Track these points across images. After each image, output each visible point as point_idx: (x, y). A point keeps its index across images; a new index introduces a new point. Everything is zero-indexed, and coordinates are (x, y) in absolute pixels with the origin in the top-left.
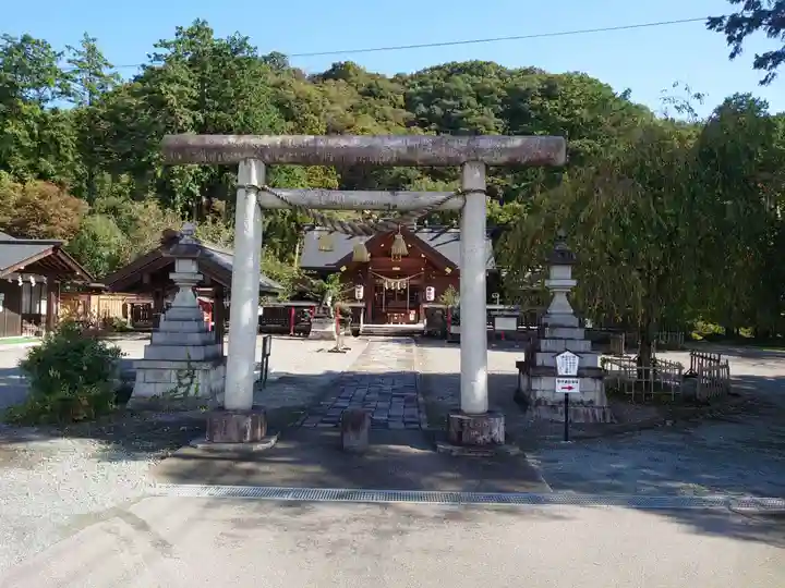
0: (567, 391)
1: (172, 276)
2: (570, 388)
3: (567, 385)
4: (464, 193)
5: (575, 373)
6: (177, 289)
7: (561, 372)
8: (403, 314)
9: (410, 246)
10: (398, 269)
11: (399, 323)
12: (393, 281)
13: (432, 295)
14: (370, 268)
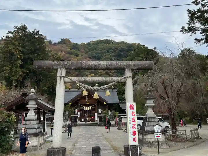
0: (158, 137)
1: (27, 106)
2: (159, 136)
3: (158, 135)
4: (126, 78)
5: (160, 132)
6: (29, 110)
7: (156, 131)
8: (90, 118)
9: (92, 95)
10: (88, 103)
11: (89, 121)
12: (87, 107)
13: (101, 111)
14: (79, 103)
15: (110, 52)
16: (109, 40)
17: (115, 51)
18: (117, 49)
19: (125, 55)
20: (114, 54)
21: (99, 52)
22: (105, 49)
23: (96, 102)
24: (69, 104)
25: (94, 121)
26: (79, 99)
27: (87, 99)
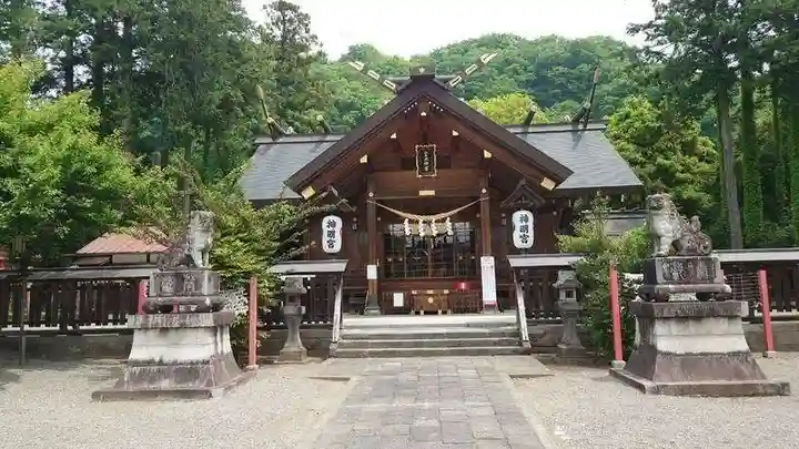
8: (446, 292)
9: (455, 134)
10: (432, 193)
11: (440, 312)
12: (421, 219)
13: (531, 233)
14: (371, 195)
15: (509, 71)
17: (525, 68)
23: (483, 182)
24: (299, 193)
25: (475, 311)
26: (364, 160)
27: (422, 166)
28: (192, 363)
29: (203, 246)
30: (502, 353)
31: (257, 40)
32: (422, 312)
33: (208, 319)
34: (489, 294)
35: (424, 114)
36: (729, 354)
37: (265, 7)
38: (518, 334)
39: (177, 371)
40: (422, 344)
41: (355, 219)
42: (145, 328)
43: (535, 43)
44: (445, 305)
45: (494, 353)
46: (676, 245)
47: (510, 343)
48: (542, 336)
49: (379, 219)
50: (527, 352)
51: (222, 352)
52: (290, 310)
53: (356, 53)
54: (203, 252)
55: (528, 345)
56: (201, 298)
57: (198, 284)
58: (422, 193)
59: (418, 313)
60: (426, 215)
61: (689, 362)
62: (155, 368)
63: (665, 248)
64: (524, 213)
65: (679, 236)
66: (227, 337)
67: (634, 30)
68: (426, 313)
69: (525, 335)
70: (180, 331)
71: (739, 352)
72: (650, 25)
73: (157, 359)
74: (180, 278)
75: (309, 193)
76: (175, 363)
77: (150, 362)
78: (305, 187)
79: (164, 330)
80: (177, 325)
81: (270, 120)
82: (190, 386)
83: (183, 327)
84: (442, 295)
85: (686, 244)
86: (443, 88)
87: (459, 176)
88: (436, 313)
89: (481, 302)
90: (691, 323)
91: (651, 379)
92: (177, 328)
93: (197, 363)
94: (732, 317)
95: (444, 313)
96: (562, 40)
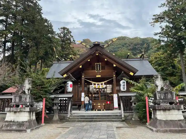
8: (104, 104)
9: (106, 60)
10: (100, 76)
11: (102, 110)
12: (97, 83)
13: (126, 87)
14: (83, 76)
15: (126, 46)
16: (124, 37)
17: (130, 46)
18: (132, 43)
19: (140, 48)
20: (129, 48)
21: (115, 47)
22: (120, 44)
23: (114, 73)
24: (63, 76)
25: (112, 110)
26: (81, 67)
27: (97, 69)
28: (22, 122)
29: (28, 88)
30: (116, 121)
31: (57, 37)
32: (97, 110)
33: (28, 109)
34: (116, 105)
35: (97, 54)
36: (178, 120)
37: (59, 29)
38: (121, 116)
39: (18, 124)
40: (93, 118)
41: (79, 84)
42: (10, 111)
43: (133, 39)
44: (103, 108)
45: (113, 121)
46: (162, 89)
47: (118, 118)
48: (128, 116)
49: (86, 84)
50: (123, 121)
51: (32, 119)
52: (55, 108)
53: (85, 41)
54: (28, 90)
55: (123, 119)
56: (26, 103)
57: (26, 99)
58: (97, 76)
59: (96, 110)
60: (98, 82)
61: (167, 123)
62: (12, 123)
63: (159, 89)
64: (124, 81)
65: (163, 86)
66: (34, 114)
67: (156, 34)
68: (98, 110)
69: (123, 116)
70: (20, 113)
71: (181, 120)
72: (160, 33)
73: (13, 121)
74: (21, 97)
75: (65, 76)
76: (18, 122)
77: (11, 121)
78: (64, 74)
79: (15, 112)
80: (19, 111)
81: (57, 57)
82: (21, 128)
83: (21, 111)
84: (103, 105)
85: (165, 88)
86: (102, 48)
87: (107, 71)
88: (101, 110)
89: (114, 107)
90: (167, 111)
91: (155, 128)
92: (19, 112)
93: (24, 122)
94: (179, 110)
95: (103, 110)
96: (140, 38)
